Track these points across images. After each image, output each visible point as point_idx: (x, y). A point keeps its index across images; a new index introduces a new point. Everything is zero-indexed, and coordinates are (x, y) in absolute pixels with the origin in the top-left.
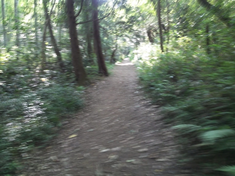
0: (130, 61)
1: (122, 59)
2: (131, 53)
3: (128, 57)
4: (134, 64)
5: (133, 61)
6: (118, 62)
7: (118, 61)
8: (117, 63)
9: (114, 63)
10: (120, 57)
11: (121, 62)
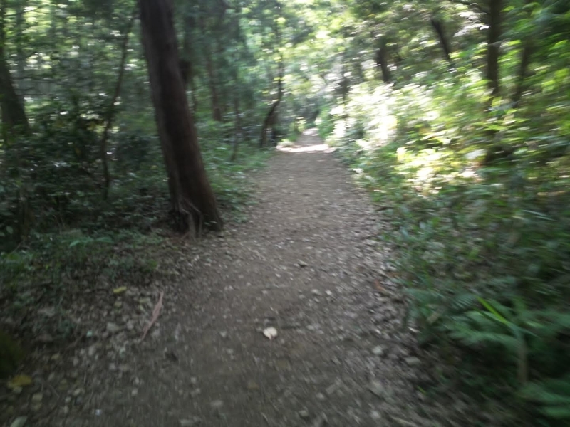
0: (320, 139)
1: (297, 132)
2: (324, 114)
3: (314, 126)
4: (333, 149)
5: (329, 139)
6: (286, 142)
7: (284, 138)
8: (284, 146)
9: (276, 145)
10: (293, 125)
11: (294, 141)
